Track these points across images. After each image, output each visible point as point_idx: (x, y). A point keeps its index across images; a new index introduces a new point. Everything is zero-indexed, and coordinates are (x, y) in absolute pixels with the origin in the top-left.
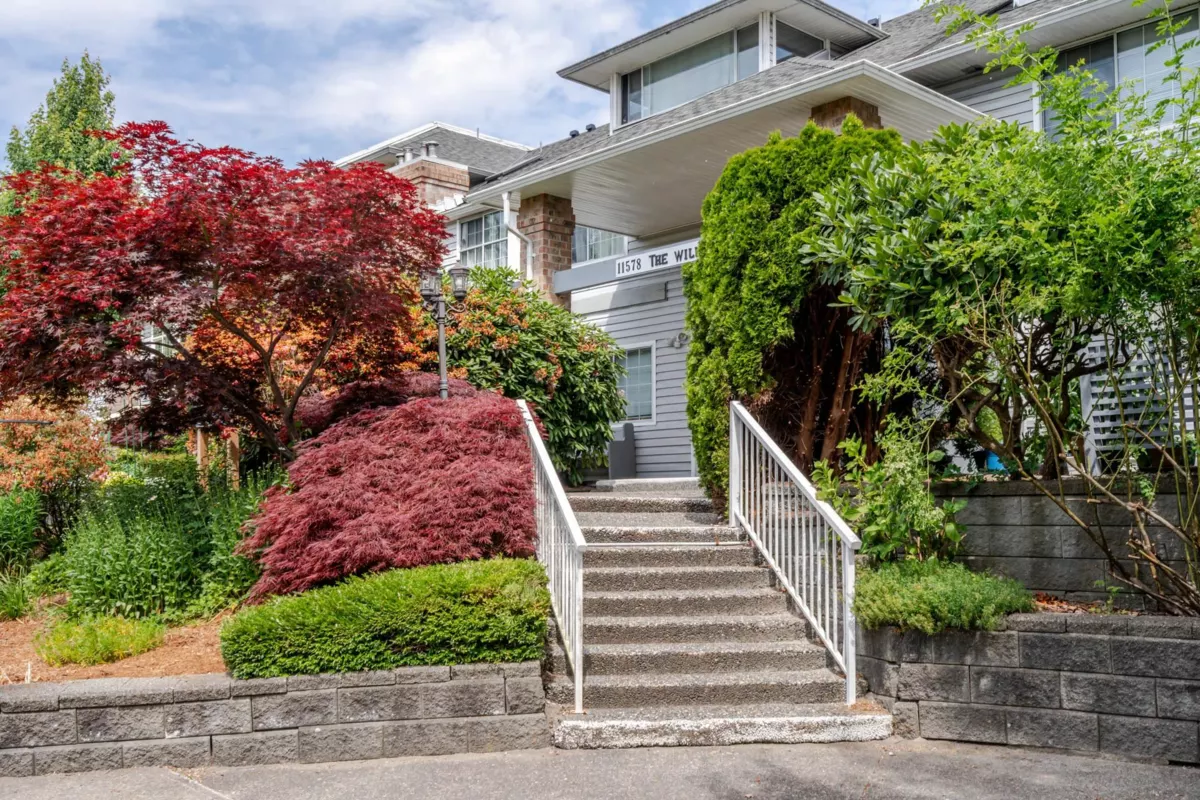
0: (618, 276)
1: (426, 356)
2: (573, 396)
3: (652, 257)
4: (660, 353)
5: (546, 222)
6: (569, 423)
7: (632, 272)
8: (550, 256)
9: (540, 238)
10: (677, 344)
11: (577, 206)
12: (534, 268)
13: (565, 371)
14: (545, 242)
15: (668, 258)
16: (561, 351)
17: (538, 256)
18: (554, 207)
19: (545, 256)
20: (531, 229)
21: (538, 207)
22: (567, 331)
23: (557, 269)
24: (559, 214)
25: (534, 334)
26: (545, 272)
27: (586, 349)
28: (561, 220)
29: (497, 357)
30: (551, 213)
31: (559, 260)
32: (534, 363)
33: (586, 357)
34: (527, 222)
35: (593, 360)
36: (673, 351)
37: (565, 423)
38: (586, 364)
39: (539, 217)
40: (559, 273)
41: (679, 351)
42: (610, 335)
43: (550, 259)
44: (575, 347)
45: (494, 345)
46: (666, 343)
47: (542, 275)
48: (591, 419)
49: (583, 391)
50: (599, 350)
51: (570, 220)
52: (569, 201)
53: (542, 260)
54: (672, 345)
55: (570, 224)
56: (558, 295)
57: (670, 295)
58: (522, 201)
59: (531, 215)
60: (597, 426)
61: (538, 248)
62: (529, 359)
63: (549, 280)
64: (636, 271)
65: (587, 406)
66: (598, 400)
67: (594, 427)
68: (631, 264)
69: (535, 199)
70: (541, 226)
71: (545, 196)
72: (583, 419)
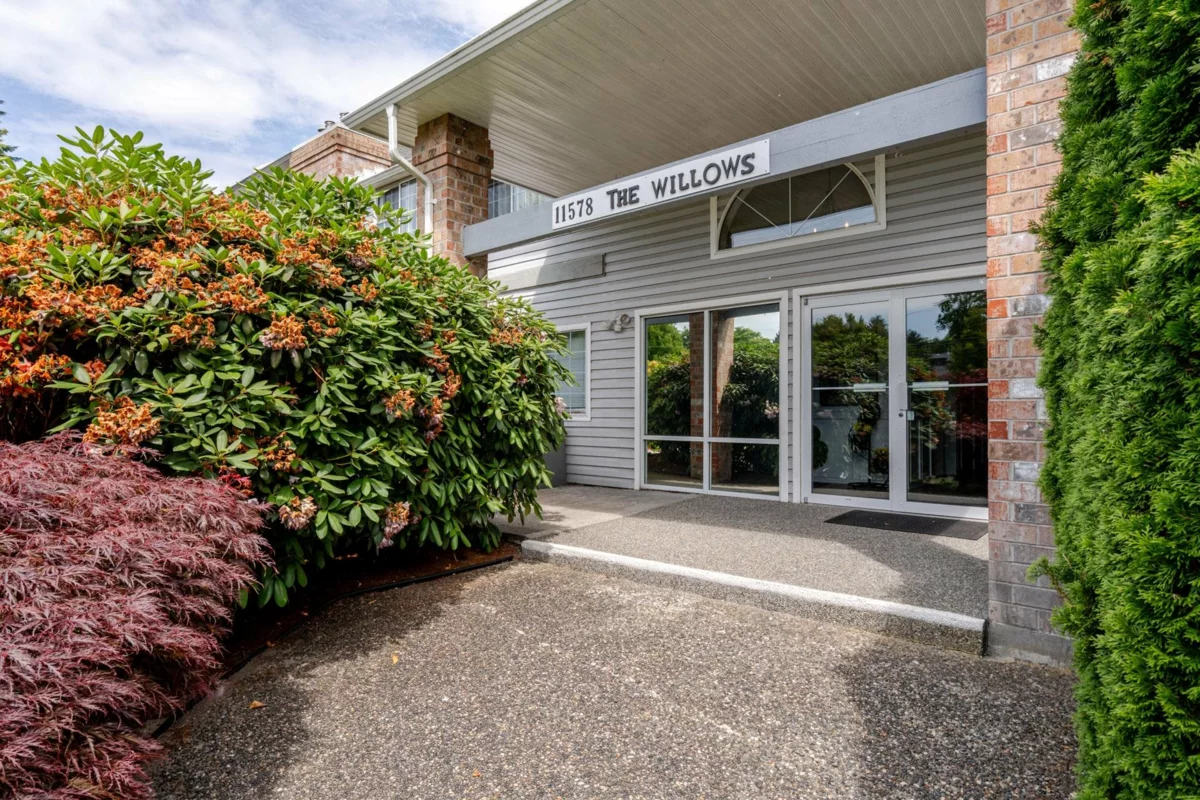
0: (556, 226)
1: (32, 369)
2: (483, 423)
3: (611, 193)
4: (597, 337)
5: (451, 154)
6: (474, 471)
7: (577, 220)
8: (457, 204)
9: (443, 176)
10: (617, 328)
11: (497, 140)
12: (434, 220)
13: (465, 379)
14: (451, 183)
15: (639, 194)
16: (454, 346)
17: (440, 203)
18: (463, 134)
19: (450, 202)
20: (430, 165)
21: (440, 133)
22: (470, 308)
23: (468, 223)
24: (471, 145)
25: (388, 312)
26: (450, 225)
27: (503, 339)
28: (473, 154)
29: (274, 367)
30: (458, 142)
31: (471, 210)
32: (384, 379)
33: (503, 354)
34: (425, 155)
35: (517, 360)
36: (611, 335)
37: (468, 470)
38: (505, 367)
39: (441, 146)
40: (469, 227)
41: (620, 336)
42: (544, 317)
43: (457, 207)
44: (486, 336)
45: (265, 337)
46: (603, 326)
47: (445, 229)
48: (513, 457)
49: (499, 415)
50: (527, 342)
51: (485, 156)
52: (485, 131)
53: (445, 207)
54: (611, 329)
55: (486, 161)
56: (469, 258)
57: (608, 269)
58: (419, 128)
59: (430, 145)
60: (524, 469)
61: (439, 191)
62: (369, 369)
63: (456, 237)
64: (585, 218)
65: (508, 436)
66: (526, 426)
67: (519, 468)
68: (576, 208)
69: (436, 122)
70: (444, 160)
71: (450, 116)
72: (500, 456)
